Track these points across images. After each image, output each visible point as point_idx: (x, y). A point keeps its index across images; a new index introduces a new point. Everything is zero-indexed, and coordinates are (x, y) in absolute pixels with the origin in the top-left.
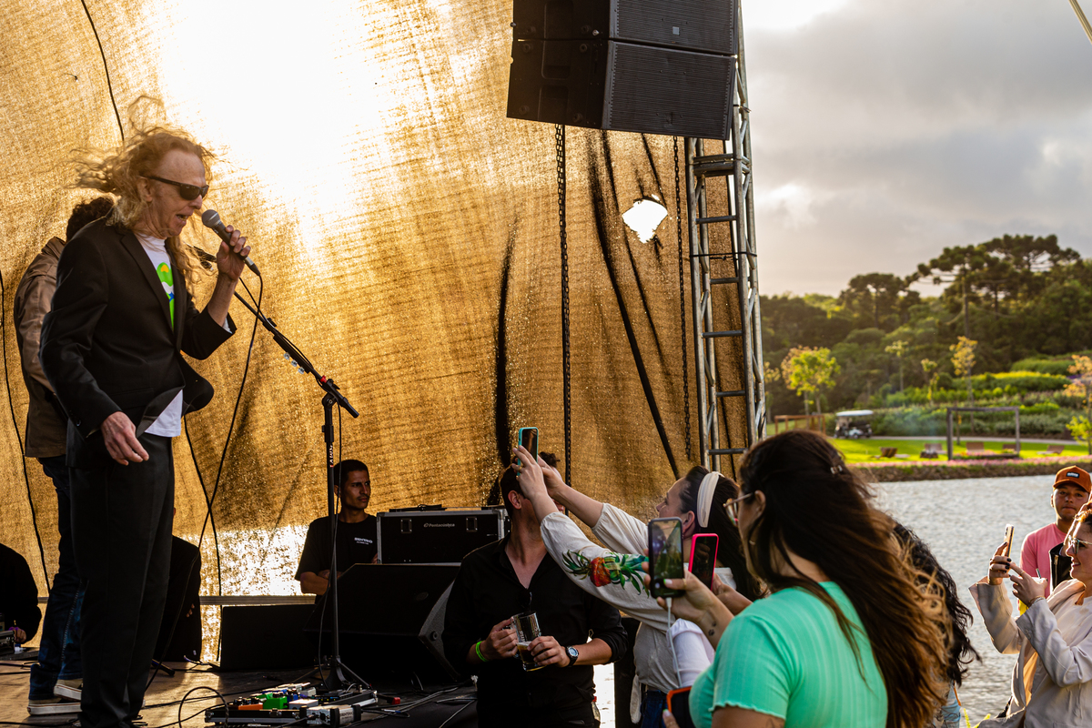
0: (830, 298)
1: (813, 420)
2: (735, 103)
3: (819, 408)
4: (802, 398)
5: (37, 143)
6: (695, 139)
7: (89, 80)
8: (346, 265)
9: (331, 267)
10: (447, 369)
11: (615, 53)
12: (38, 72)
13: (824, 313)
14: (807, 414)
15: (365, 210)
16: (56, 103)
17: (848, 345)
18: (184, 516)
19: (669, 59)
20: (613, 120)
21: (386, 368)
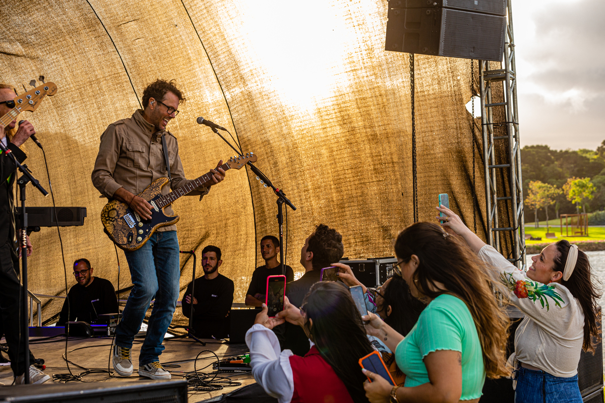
0: (592, 151)
1: (581, 217)
2: (506, 42)
3: (584, 210)
4: (575, 204)
5: (160, 57)
6: (485, 62)
7: (183, 27)
8: (327, 122)
9: (320, 123)
10: (372, 178)
11: (445, 15)
12: (157, 22)
13: (588, 159)
14: (578, 214)
15: (334, 95)
16: (168, 37)
17: (601, 176)
18: (242, 244)
19: (473, 18)
20: (444, 51)
21: (347, 176)
